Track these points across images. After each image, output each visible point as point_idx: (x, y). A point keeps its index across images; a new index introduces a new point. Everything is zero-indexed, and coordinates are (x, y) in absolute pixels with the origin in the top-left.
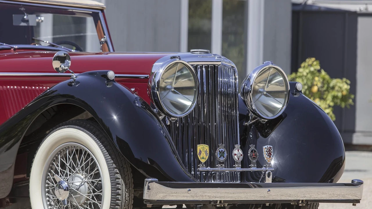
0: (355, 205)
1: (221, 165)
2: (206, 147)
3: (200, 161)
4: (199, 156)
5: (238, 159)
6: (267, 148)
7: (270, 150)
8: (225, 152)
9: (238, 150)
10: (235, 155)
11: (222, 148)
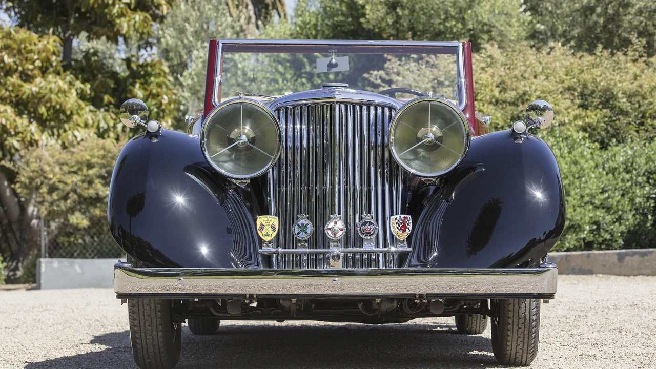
0: (547, 302)
1: (303, 244)
2: (273, 220)
3: (262, 239)
4: (259, 232)
5: (335, 235)
6: (398, 219)
7: (404, 222)
8: (309, 226)
9: (336, 223)
10: (329, 229)
11: (304, 220)
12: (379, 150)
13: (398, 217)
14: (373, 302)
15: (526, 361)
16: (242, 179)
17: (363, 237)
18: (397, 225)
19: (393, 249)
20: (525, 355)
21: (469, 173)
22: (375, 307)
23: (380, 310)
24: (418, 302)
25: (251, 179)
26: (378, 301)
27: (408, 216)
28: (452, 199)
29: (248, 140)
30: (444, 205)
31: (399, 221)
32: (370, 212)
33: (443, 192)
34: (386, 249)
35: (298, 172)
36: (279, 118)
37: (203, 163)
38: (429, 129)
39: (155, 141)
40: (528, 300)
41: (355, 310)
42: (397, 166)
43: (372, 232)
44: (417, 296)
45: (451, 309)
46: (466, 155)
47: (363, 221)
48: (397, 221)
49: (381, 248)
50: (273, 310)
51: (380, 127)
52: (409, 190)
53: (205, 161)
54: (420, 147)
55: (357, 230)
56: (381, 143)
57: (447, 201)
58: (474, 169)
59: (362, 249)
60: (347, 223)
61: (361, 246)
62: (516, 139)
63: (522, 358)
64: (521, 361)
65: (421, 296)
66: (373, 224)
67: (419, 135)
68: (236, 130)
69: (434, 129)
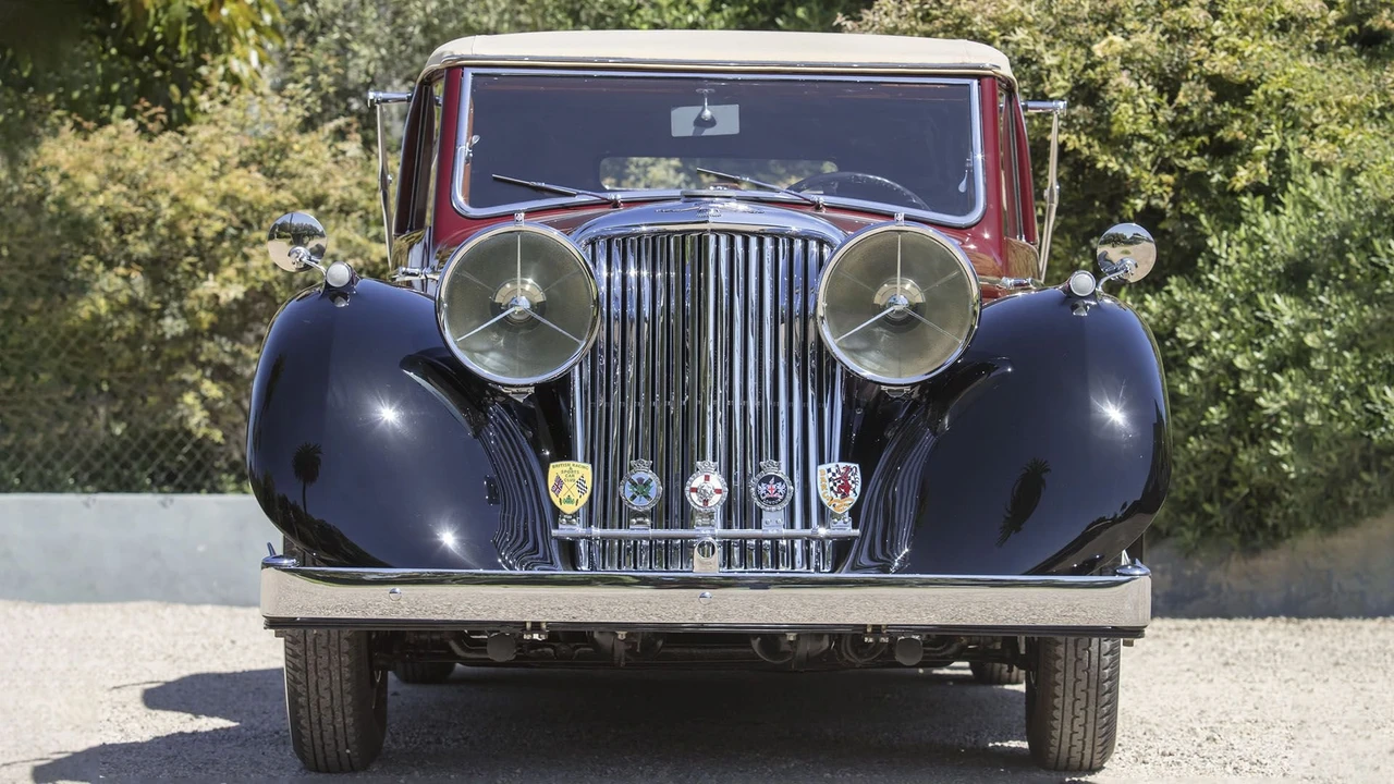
0: (1132, 644)
1: (640, 519)
2: (580, 470)
3: (559, 510)
4: (553, 495)
5: (706, 502)
6: (834, 470)
7: (845, 477)
8: (653, 484)
9: (707, 478)
10: (694, 490)
11: (643, 472)
12: (797, 325)
13: (832, 466)
14: (781, 639)
15: (1091, 763)
16: (518, 386)
17: (762, 507)
18: (831, 484)
19: (822, 531)
20: (1088, 752)
21: (977, 378)
22: (785, 647)
23: (794, 653)
24: (871, 640)
25: (537, 386)
26: (791, 637)
27: (852, 465)
28: (943, 430)
29: (532, 306)
30: (928, 439)
31: (834, 474)
32: (776, 457)
33: (925, 414)
34: (808, 532)
35: (631, 369)
36: (594, 261)
37: (440, 349)
38: (898, 286)
39: (343, 304)
40: (1095, 640)
41: (746, 650)
42: (833, 361)
43: (781, 497)
44: (869, 630)
45: (938, 652)
46: (975, 339)
47: (763, 474)
48: (830, 475)
49: (798, 530)
50: (578, 647)
51: (798, 278)
52: (858, 406)
53: (443, 345)
54: (879, 323)
55: (750, 494)
56: (800, 312)
57: (935, 434)
58: (989, 368)
59: (759, 532)
60: (729, 478)
61: (759, 526)
62: (1075, 307)
63: (1082, 758)
64: (1081, 763)
65: (877, 629)
66: (783, 482)
67: (878, 300)
68: (508, 286)
69: (908, 287)
